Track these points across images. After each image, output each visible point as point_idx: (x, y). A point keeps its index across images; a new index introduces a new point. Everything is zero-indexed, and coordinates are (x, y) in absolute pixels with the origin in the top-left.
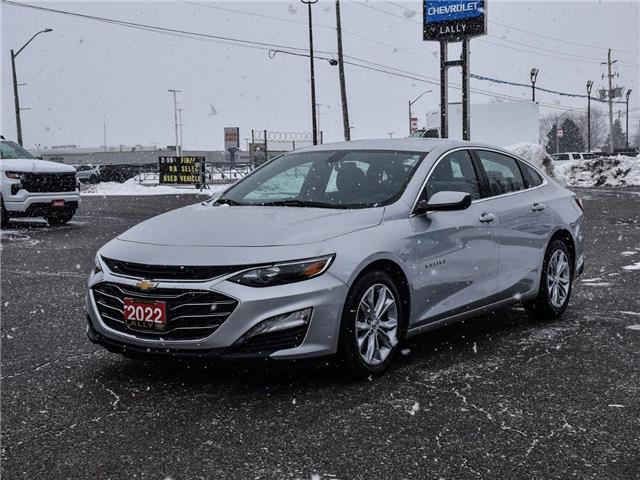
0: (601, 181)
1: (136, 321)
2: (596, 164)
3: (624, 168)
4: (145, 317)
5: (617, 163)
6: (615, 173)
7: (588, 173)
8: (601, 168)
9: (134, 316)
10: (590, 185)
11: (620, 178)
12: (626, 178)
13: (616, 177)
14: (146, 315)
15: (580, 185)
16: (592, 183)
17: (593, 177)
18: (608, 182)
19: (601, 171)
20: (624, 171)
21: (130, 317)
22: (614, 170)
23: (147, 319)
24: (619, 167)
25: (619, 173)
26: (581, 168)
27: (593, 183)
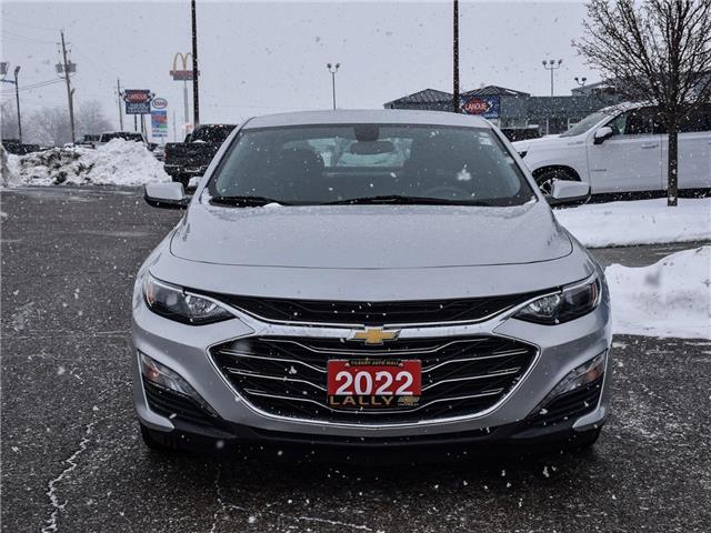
0: (62, 178)
1: (356, 397)
2: (51, 157)
3: (87, 164)
4: (374, 389)
5: (77, 156)
6: (77, 169)
7: (43, 169)
8: (58, 162)
9: (352, 388)
10: (48, 184)
11: (83, 174)
12: (90, 175)
13: (78, 174)
14: (377, 384)
15: (36, 184)
16: (49, 181)
17: (50, 172)
18: (69, 179)
19: (58, 167)
20: (88, 166)
21: (340, 392)
22: (75, 164)
23: (380, 392)
24: (80, 161)
25: (81, 168)
26: (33, 162)
27: (51, 181)
